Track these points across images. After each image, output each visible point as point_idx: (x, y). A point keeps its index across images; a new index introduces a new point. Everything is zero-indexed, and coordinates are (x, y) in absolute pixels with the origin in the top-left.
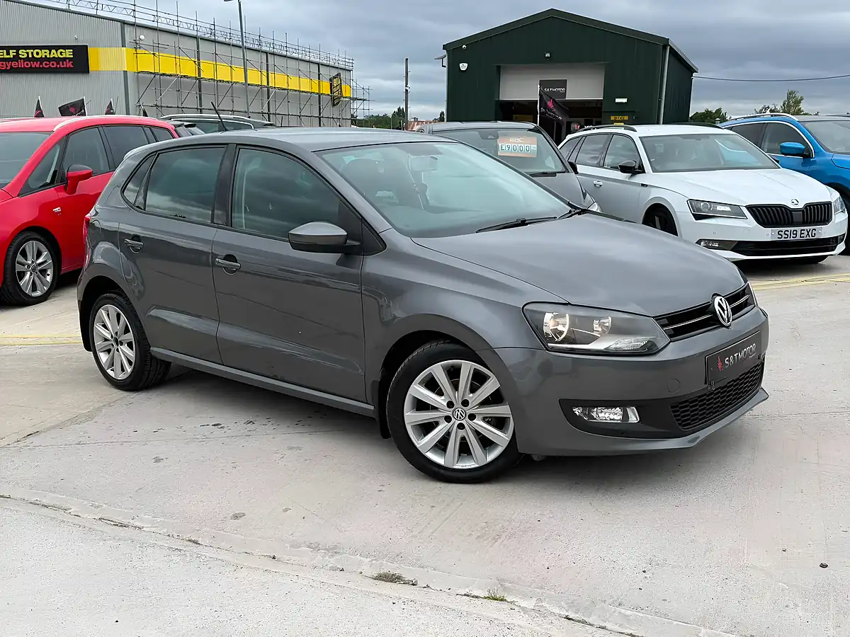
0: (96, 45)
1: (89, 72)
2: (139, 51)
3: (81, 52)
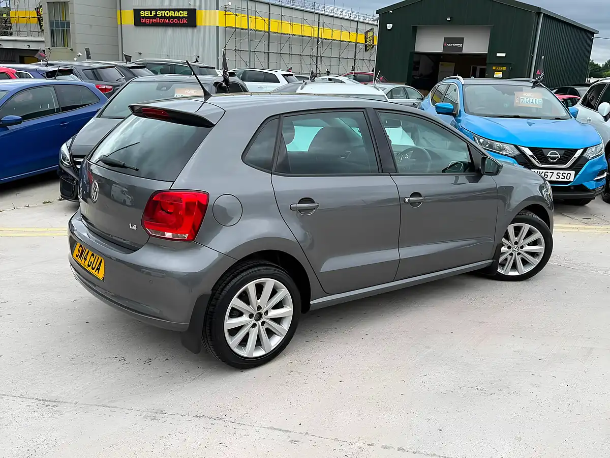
0: (201, 9)
1: (196, 26)
2: (227, 13)
3: (192, 13)
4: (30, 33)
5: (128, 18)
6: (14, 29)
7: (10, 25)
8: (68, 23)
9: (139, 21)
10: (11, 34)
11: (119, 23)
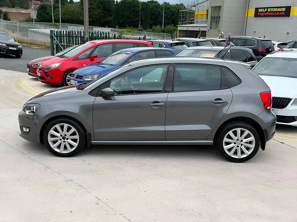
0: (294, 6)
4: (202, 22)
5: (252, 12)
10: (194, 23)
11: (246, 16)
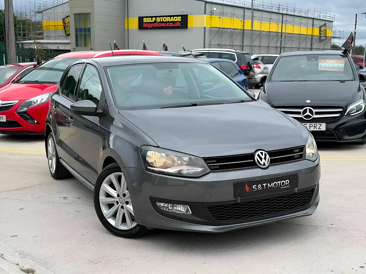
0: (192, 14)
1: (187, 28)
2: (213, 16)
3: (185, 18)
4: (59, 37)
5: (134, 23)
6: (45, 35)
7: (42, 32)
8: (89, 30)
9: (142, 26)
10: (43, 39)
11: (126, 28)
